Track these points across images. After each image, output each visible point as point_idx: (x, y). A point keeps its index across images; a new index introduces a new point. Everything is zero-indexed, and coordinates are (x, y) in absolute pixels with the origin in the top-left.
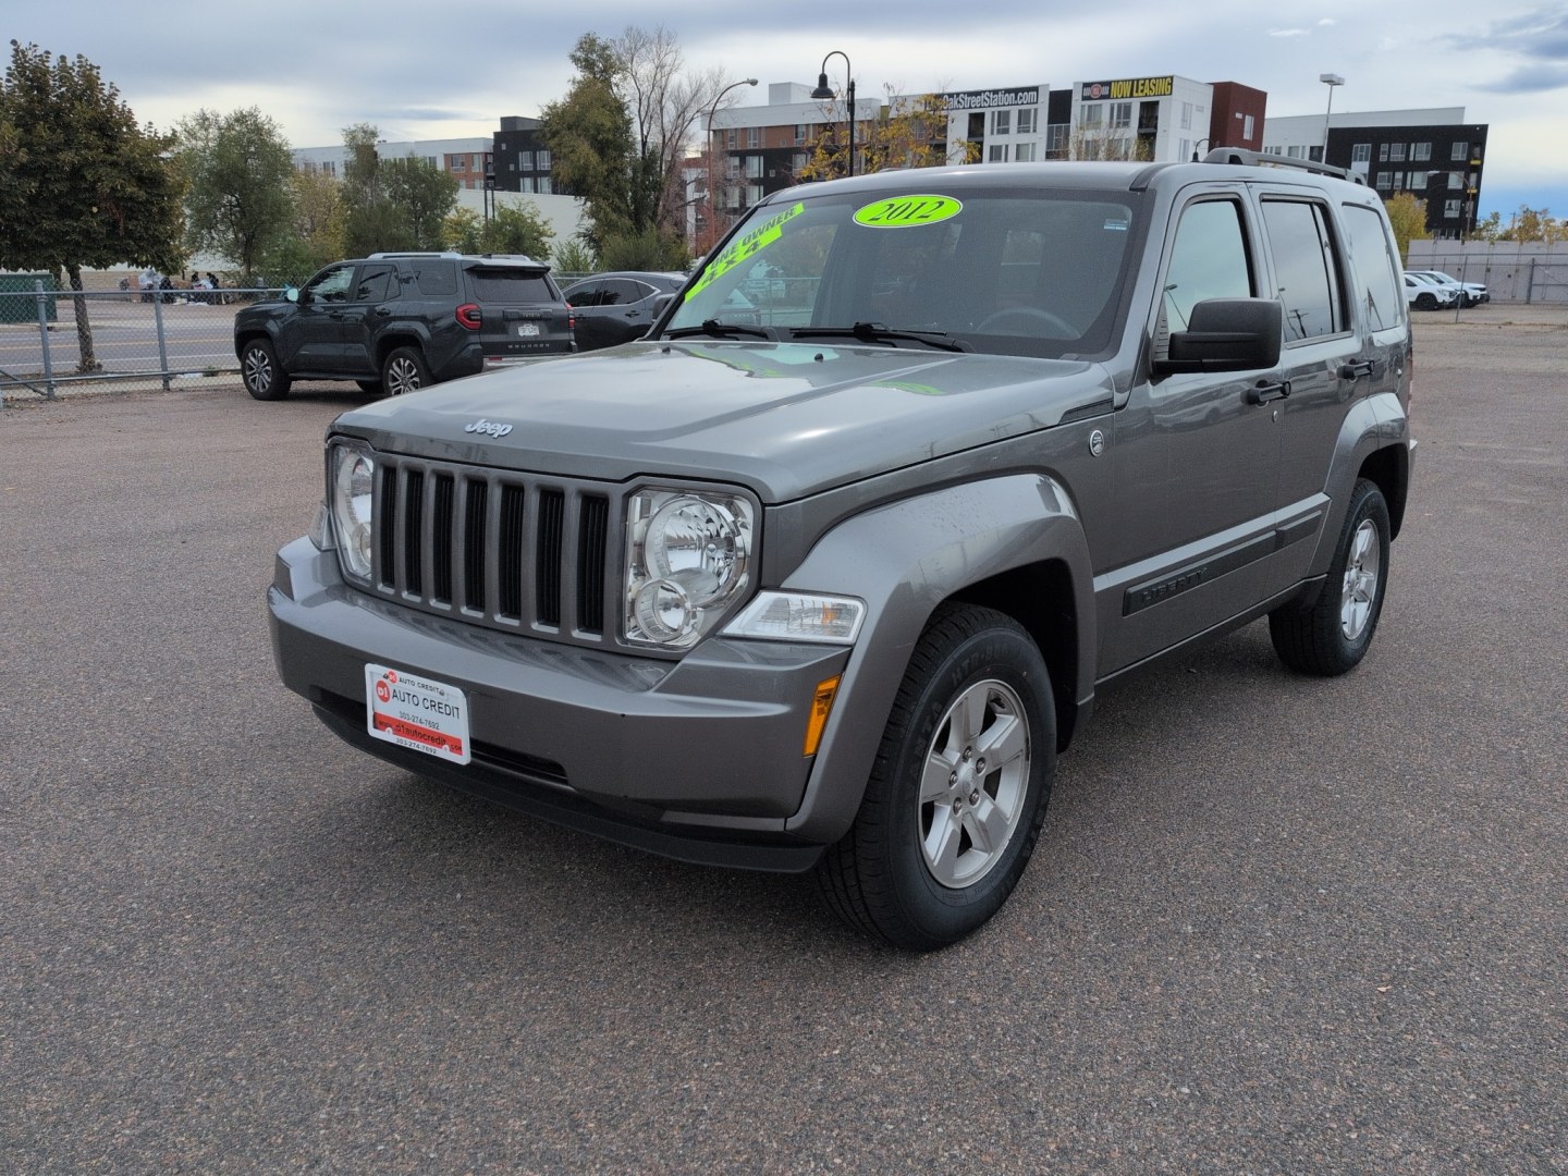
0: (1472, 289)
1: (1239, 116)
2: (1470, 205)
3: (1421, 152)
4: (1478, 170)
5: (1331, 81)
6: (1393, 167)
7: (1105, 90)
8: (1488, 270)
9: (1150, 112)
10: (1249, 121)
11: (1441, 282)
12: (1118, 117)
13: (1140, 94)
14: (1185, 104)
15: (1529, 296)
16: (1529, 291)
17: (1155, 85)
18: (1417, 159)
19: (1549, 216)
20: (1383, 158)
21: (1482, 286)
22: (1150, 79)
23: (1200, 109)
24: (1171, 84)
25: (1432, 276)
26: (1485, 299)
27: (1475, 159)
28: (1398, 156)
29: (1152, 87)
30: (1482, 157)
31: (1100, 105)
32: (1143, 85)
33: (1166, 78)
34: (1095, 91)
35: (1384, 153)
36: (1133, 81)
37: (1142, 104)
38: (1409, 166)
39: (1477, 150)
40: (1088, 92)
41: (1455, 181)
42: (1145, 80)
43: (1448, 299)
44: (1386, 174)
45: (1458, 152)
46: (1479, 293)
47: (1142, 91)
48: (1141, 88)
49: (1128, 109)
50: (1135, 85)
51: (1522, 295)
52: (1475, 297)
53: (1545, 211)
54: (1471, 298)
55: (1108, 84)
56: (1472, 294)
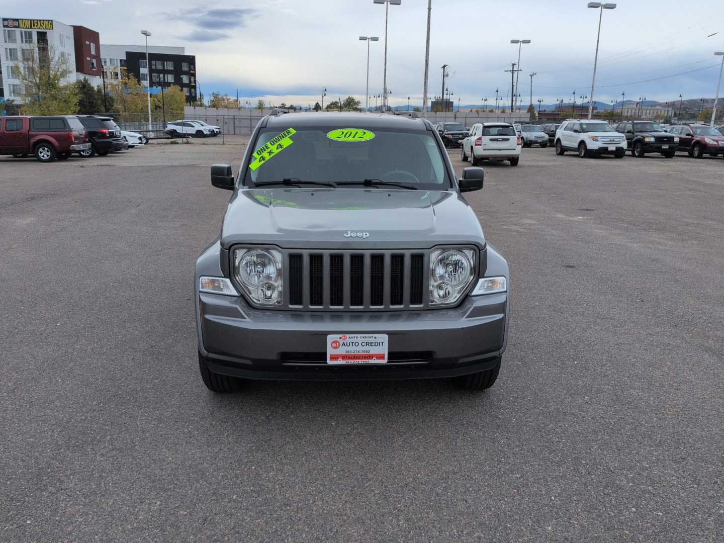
0: (215, 128)
1: (87, 43)
2: (193, 90)
3: (169, 66)
4: (194, 75)
5: (146, 34)
6: (159, 72)
7: (16, 23)
8: (217, 120)
9: (42, 37)
10: (93, 46)
11: (202, 125)
12: (26, 38)
13: (36, 28)
14: (60, 34)
15: (235, 131)
16: (234, 129)
17: (43, 24)
18: (168, 69)
19: (228, 97)
20: (153, 67)
21: (218, 127)
22: (40, 21)
23: (68, 38)
24: (52, 24)
25: (197, 122)
26: (220, 133)
27: (192, 70)
28: (159, 67)
29: (42, 25)
30: (195, 70)
31: (15, 31)
32: (37, 23)
33: (49, 21)
34: (10, 23)
35: (154, 65)
36: (31, 20)
37: (38, 33)
38: (166, 72)
39: (192, 67)
40: (6, 23)
41: (185, 79)
42: (37, 20)
43: (208, 133)
44: (156, 74)
45: (185, 67)
46: (218, 130)
47: (37, 26)
48: (36, 24)
49: (30, 34)
50: (33, 23)
51: (232, 131)
52: (217, 132)
53: (226, 95)
54: (215, 132)
55: (17, 20)
56: (216, 130)
